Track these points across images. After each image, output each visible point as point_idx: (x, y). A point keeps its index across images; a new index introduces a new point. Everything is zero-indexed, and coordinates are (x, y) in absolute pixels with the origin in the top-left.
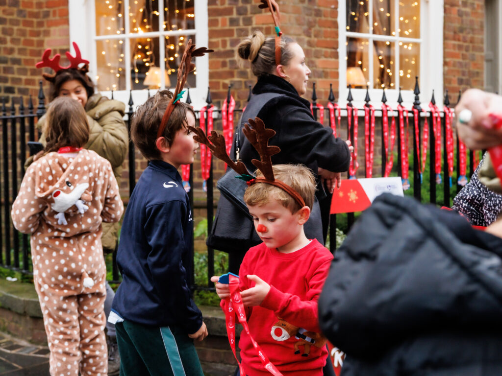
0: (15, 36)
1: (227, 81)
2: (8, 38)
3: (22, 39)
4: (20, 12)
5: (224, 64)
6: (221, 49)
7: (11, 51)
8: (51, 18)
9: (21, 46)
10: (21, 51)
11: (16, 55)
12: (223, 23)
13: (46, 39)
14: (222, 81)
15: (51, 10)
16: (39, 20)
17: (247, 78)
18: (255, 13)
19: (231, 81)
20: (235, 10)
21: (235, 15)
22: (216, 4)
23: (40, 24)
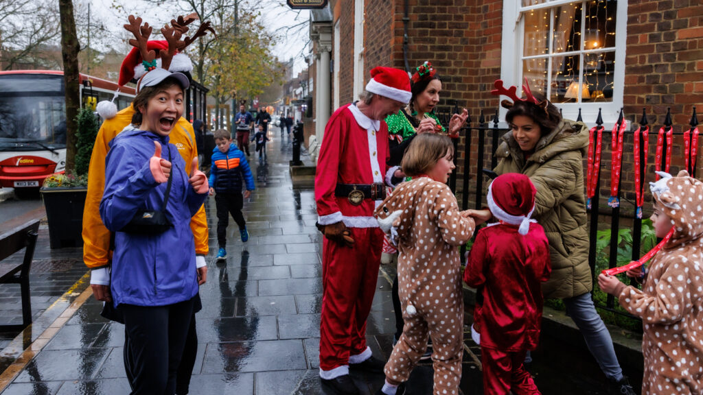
0: (458, 59)
1: (643, 96)
2: (453, 61)
3: (464, 61)
4: (464, 41)
5: (641, 80)
6: (639, 65)
7: (454, 71)
8: (488, 43)
9: (462, 68)
10: (462, 71)
11: (458, 75)
12: (643, 39)
13: (483, 61)
14: (637, 96)
15: (488, 37)
16: (478, 45)
17: (666, 93)
18: (679, 28)
19: (647, 96)
20: (656, 26)
21: (656, 32)
22: (637, 22)
23: (479, 49)
